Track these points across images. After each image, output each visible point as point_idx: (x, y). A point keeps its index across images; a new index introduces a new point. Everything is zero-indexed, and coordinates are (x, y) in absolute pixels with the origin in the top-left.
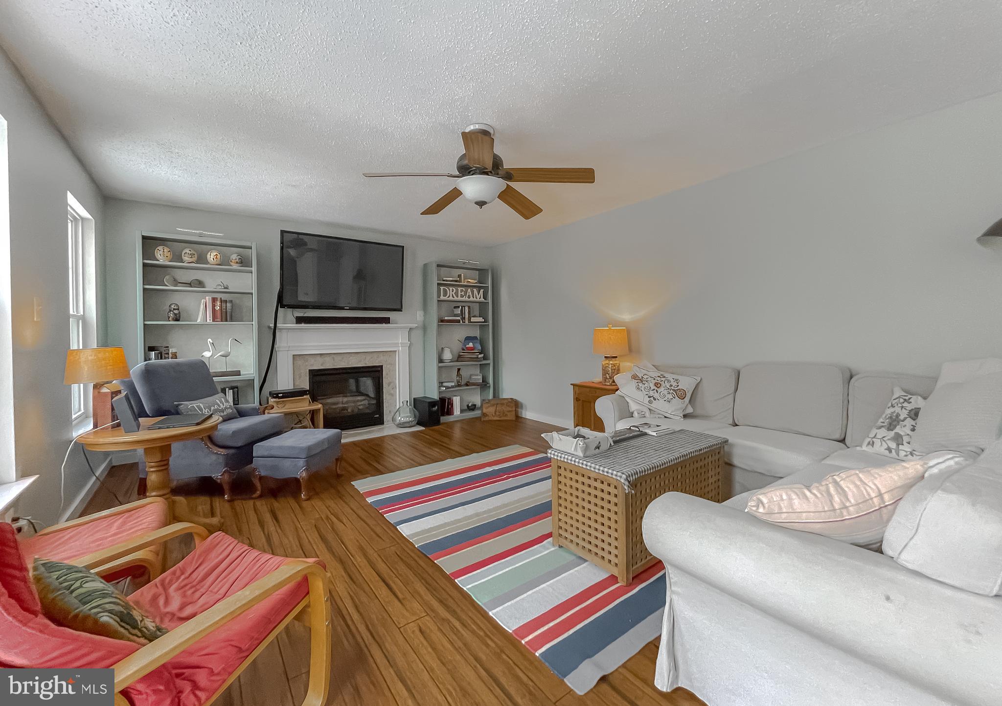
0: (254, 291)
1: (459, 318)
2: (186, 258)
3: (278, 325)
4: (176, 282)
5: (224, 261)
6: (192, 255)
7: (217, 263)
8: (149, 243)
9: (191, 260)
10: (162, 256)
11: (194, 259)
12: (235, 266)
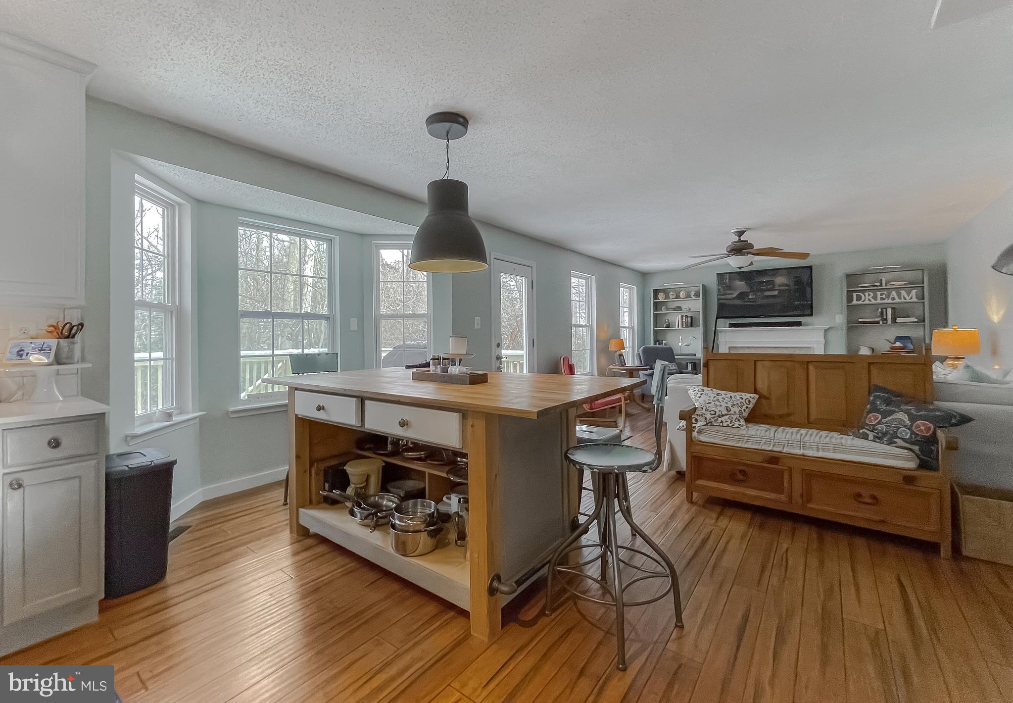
0: (701, 311)
1: (878, 319)
2: (671, 297)
3: (717, 329)
4: (667, 309)
5: (688, 296)
6: (673, 295)
7: (684, 297)
8: (656, 292)
9: (673, 297)
10: (661, 297)
11: (674, 297)
12: (694, 298)
